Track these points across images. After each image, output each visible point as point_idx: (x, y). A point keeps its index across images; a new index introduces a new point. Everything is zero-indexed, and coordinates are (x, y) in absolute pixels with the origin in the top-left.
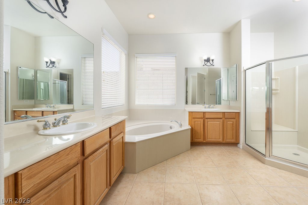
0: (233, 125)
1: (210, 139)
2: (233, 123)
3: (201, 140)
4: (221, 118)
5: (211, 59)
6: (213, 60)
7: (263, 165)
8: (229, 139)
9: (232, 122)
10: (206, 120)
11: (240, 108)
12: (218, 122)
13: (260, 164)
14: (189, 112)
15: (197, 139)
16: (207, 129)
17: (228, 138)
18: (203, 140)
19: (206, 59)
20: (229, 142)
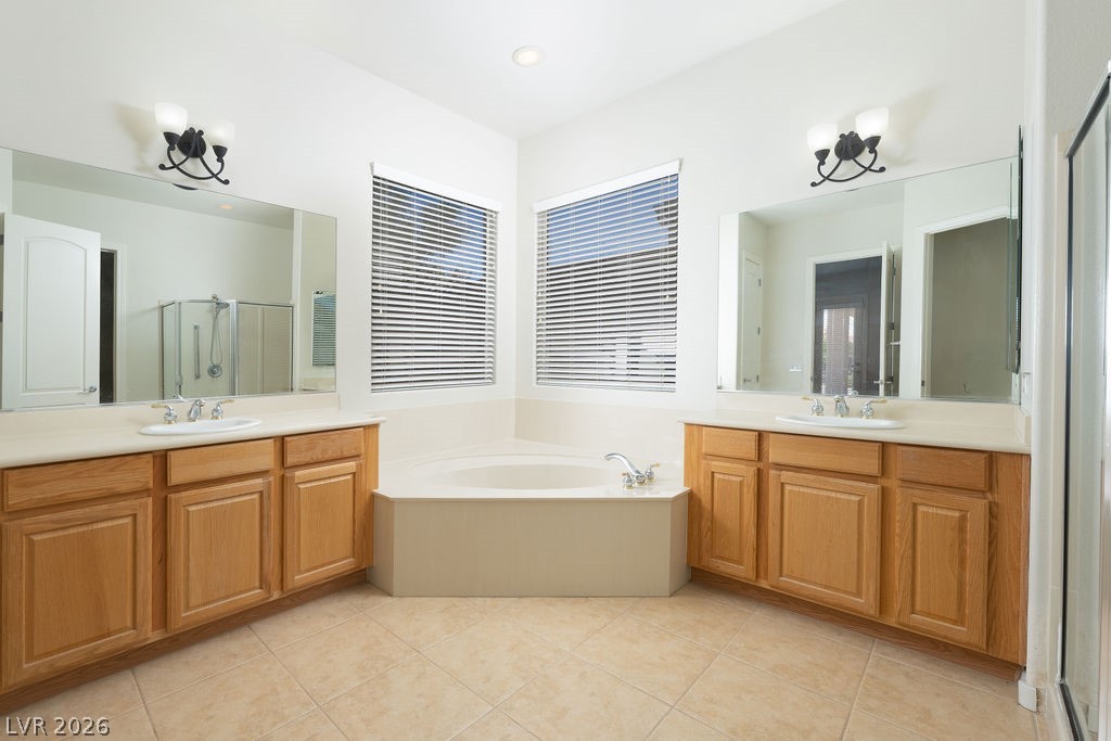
0: (962, 529)
1: (796, 579)
2: (963, 519)
3: (742, 570)
8: (929, 615)
10: (772, 472)
12: (846, 497)
14: (688, 425)
15: (723, 559)
16: (777, 522)
17: (918, 607)
18: (751, 575)
20: (930, 632)
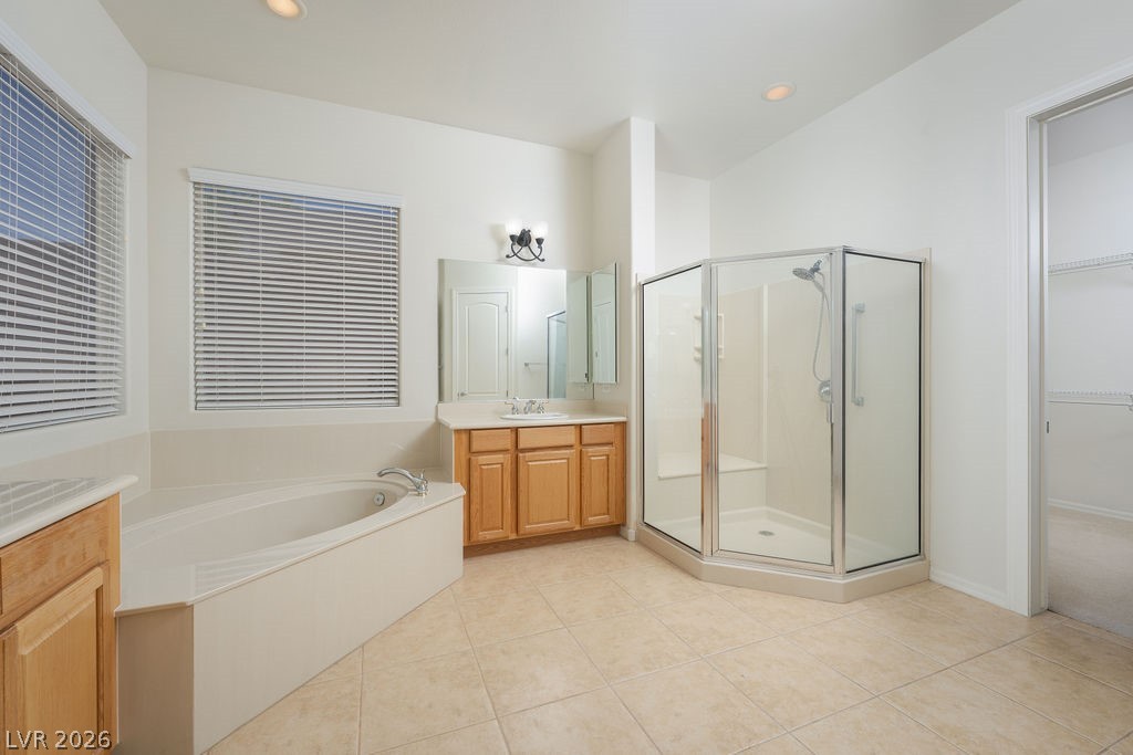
4: (571, 446)
5: (535, 234)
6: (540, 241)
7: (696, 582)
9: (604, 457)
11: (627, 407)
13: (688, 582)
19: (517, 233)
